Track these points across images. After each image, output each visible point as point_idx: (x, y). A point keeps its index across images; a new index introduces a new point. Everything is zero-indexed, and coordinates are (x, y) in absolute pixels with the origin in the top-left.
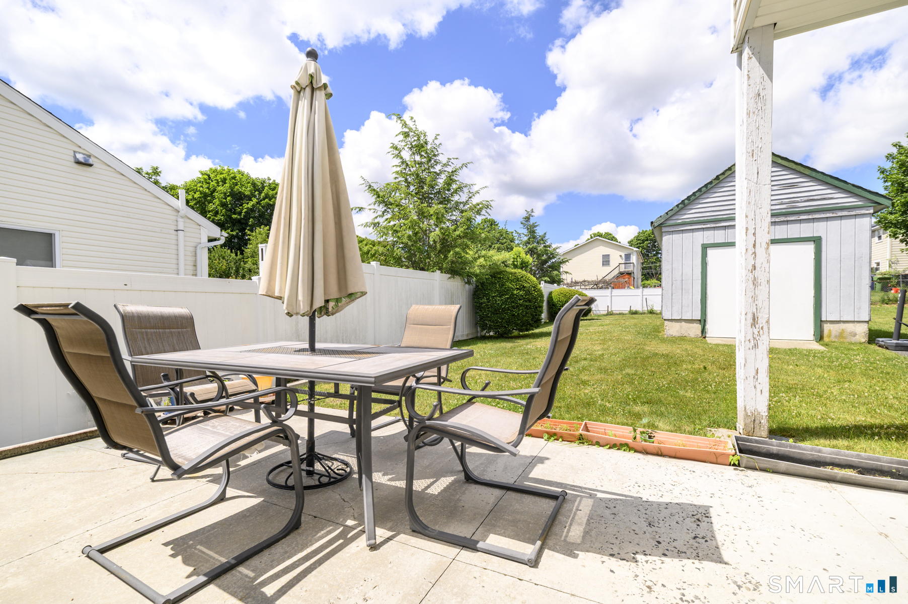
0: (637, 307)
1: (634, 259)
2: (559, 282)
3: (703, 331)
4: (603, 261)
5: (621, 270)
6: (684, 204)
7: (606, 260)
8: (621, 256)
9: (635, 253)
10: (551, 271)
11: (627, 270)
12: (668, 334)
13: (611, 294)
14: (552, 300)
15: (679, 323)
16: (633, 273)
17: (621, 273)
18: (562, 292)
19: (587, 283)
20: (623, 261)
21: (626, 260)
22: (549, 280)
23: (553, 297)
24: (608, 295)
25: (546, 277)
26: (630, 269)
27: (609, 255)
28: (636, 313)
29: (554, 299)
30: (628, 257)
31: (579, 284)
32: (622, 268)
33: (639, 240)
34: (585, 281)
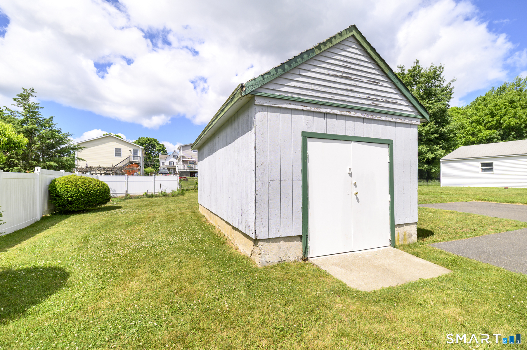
0: (151, 191)
1: (140, 153)
2: (69, 167)
3: (306, 250)
4: (116, 153)
5: (131, 161)
6: (284, 70)
7: (118, 153)
8: (130, 151)
9: (141, 150)
10: (60, 156)
11: (135, 161)
12: (264, 261)
13: (128, 179)
14: (56, 189)
15: (277, 243)
16: (140, 163)
17: (131, 163)
18: (71, 180)
19: (102, 169)
20: (132, 155)
21: (134, 154)
22: (56, 164)
23: (57, 187)
24: (125, 180)
25: (52, 161)
26: (138, 160)
27: (121, 149)
28: (152, 196)
29: (58, 189)
30: (135, 152)
31: (95, 170)
32: (132, 159)
33: (140, 143)
34: (100, 167)
